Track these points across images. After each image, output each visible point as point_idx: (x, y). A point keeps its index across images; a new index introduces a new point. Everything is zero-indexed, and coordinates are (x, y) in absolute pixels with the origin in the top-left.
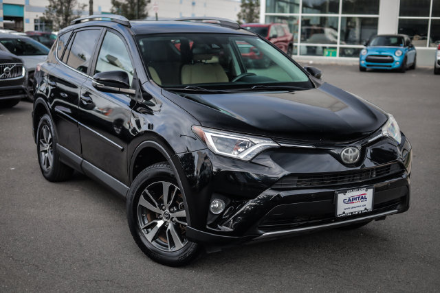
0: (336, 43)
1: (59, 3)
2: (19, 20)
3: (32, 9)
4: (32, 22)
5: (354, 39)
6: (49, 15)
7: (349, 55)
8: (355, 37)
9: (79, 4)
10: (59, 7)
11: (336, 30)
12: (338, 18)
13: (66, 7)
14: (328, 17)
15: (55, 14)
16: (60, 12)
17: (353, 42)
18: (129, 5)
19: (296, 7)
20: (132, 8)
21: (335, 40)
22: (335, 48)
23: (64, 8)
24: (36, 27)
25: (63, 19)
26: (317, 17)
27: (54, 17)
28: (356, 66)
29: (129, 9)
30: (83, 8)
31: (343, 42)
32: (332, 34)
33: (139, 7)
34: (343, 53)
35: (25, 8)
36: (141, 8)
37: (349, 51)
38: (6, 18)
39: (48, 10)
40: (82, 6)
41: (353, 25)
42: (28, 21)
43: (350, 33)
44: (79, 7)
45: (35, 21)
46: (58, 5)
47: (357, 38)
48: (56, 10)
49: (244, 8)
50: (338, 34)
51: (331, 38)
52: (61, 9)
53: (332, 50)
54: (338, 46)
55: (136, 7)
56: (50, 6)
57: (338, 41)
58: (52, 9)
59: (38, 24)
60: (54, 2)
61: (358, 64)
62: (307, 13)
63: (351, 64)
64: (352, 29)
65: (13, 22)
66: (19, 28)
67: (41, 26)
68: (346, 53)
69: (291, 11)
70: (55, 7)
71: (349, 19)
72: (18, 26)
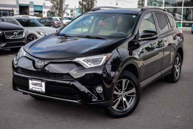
0: (180, 21)
1: (57, 4)
2: (41, 12)
3: (46, 7)
4: (46, 13)
5: (190, 19)
6: (52, 10)
7: (187, 26)
8: (190, 18)
9: (65, 5)
10: (57, 6)
11: (181, 14)
12: (182, 8)
13: (59, 6)
14: (177, 8)
15: (55, 9)
16: (57, 8)
17: (190, 20)
18: (87, 5)
19: (162, 4)
20: (88, 6)
21: (180, 19)
22: (180, 23)
23: (59, 7)
24: (48, 15)
25: (59, 12)
26: (172, 8)
27: (54, 11)
28: (190, 31)
29: (87, 7)
30: (67, 6)
31: (185, 20)
32: (179, 16)
33: (91, 5)
34: (184, 25)
35: (43, 7)
36: (92, 6)
37: (187, 24)
38: (35, 11)
39: (52, 7)
40: (66, 5)
41: (190, 12)
42: (44, 13)
43: (188, 16)
44: (65, 6)
45: (47, 13)
46: (56, 5)
47: (192, 18)
48: (55, 8)
49: (139, 6)
50: (182, 16)
51: (178, 18)
52: (58, 7)
53: (179, 24)
54: (182, 22)
55: (90, 5)
56: (53, 6)
57: (182, 19)
58: (53, 7)
59: (49, 14)
60: (54, 4)
61: (191, 30)
62: (167, 6)
63: (188, 30)
64: (189, 14)
65: (38, 13)
66: (41, 16)
67: (50, 15)
68: (186, 25)
69: (160, 6)
70: (55, 6)
71: (187, 9)
72: (40, 15)
